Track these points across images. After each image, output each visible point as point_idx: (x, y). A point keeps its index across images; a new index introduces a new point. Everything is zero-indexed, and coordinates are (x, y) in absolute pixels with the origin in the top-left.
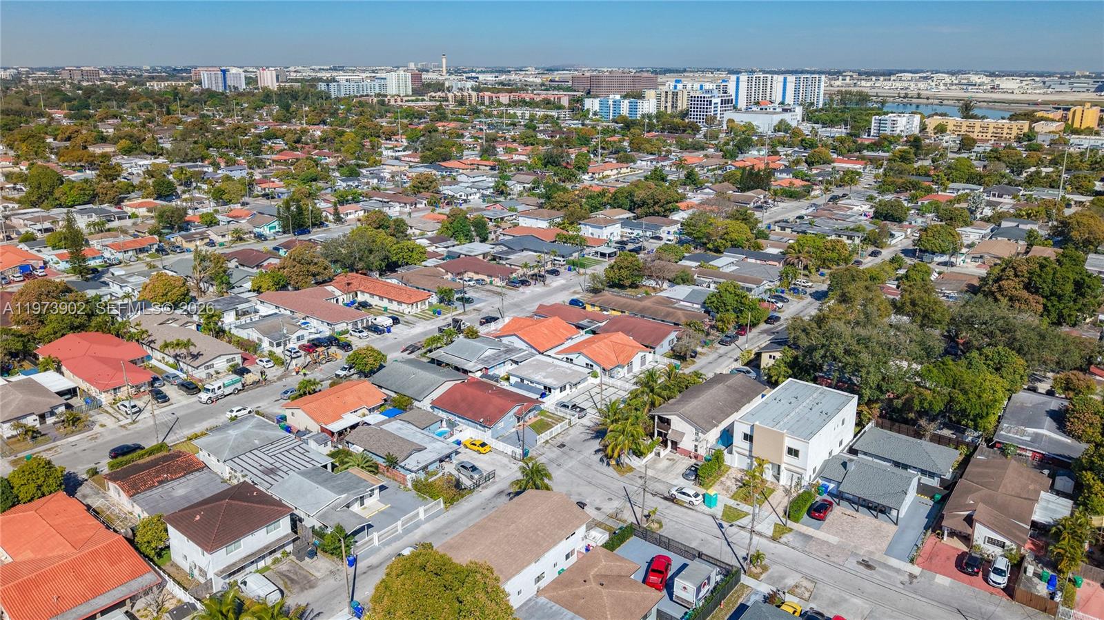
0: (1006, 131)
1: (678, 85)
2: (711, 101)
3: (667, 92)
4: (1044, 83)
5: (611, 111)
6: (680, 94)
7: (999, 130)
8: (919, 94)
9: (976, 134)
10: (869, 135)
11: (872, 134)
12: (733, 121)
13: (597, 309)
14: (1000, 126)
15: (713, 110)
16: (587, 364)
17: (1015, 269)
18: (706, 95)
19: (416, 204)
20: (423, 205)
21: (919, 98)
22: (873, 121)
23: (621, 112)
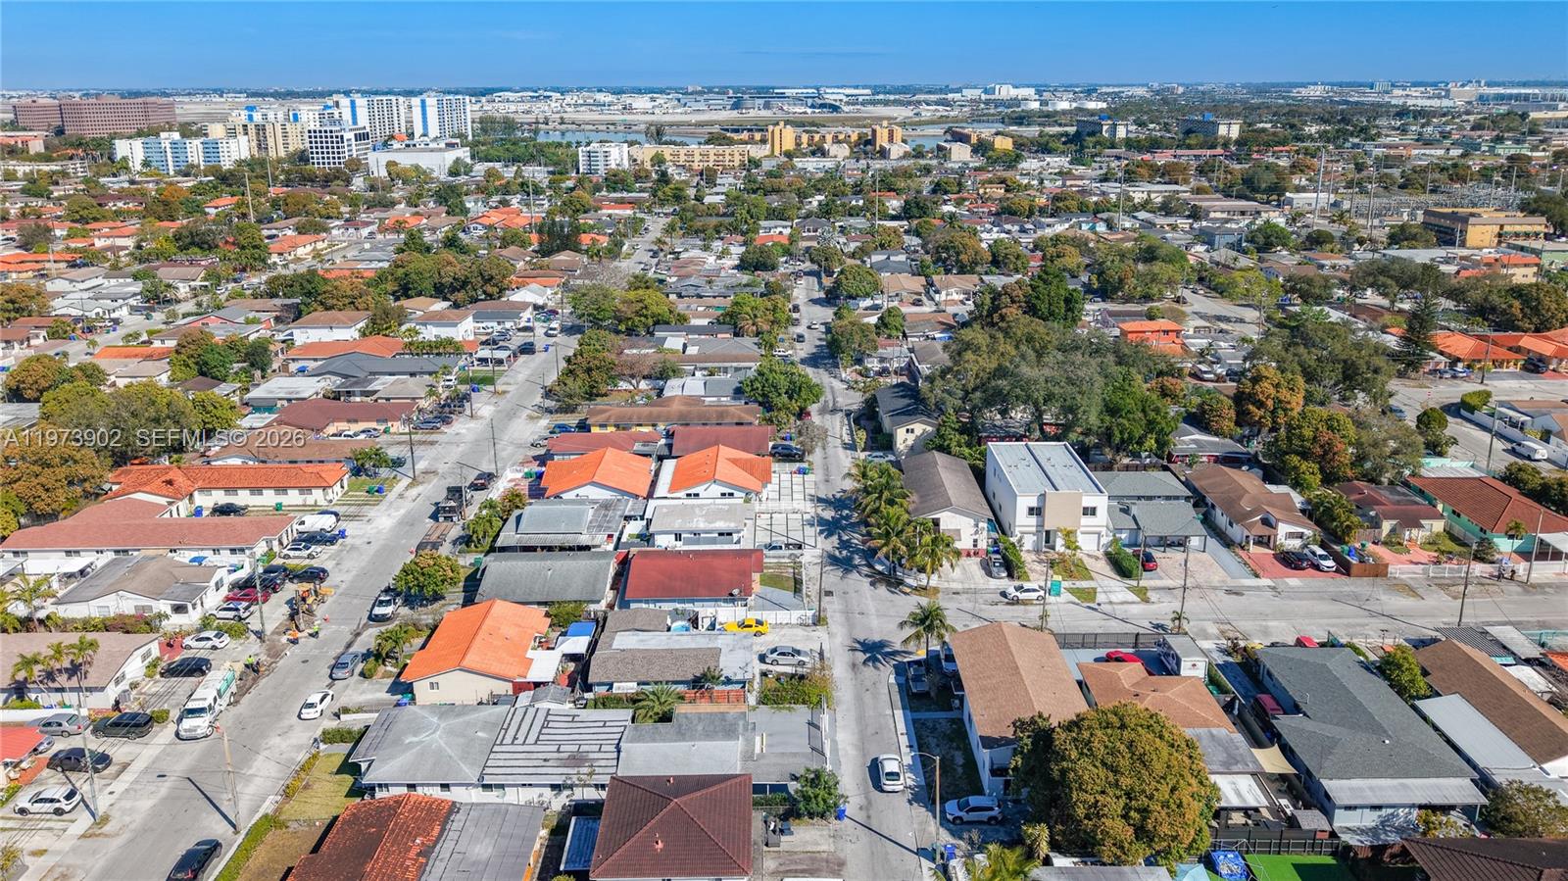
0: (728, 158)
1: (254, 114)
2: (342, 137)
3: (245, 126)
4: (680, 101)
5: (170, 159)
6: (269, 129)
7: (721, 158)
8: (562, 118)
9: (696, 164)
10: (578, 172)
11: (581, 171)
12: (395, 164)
13: (611, 429)
14: (721, 152)
15: (346, 149)
16: (723, 494)
18: (334, 129)
19: (28, 339)
20: (41, 340)
21: (562, 123)
22: (580, 154)
23: (190, 159)
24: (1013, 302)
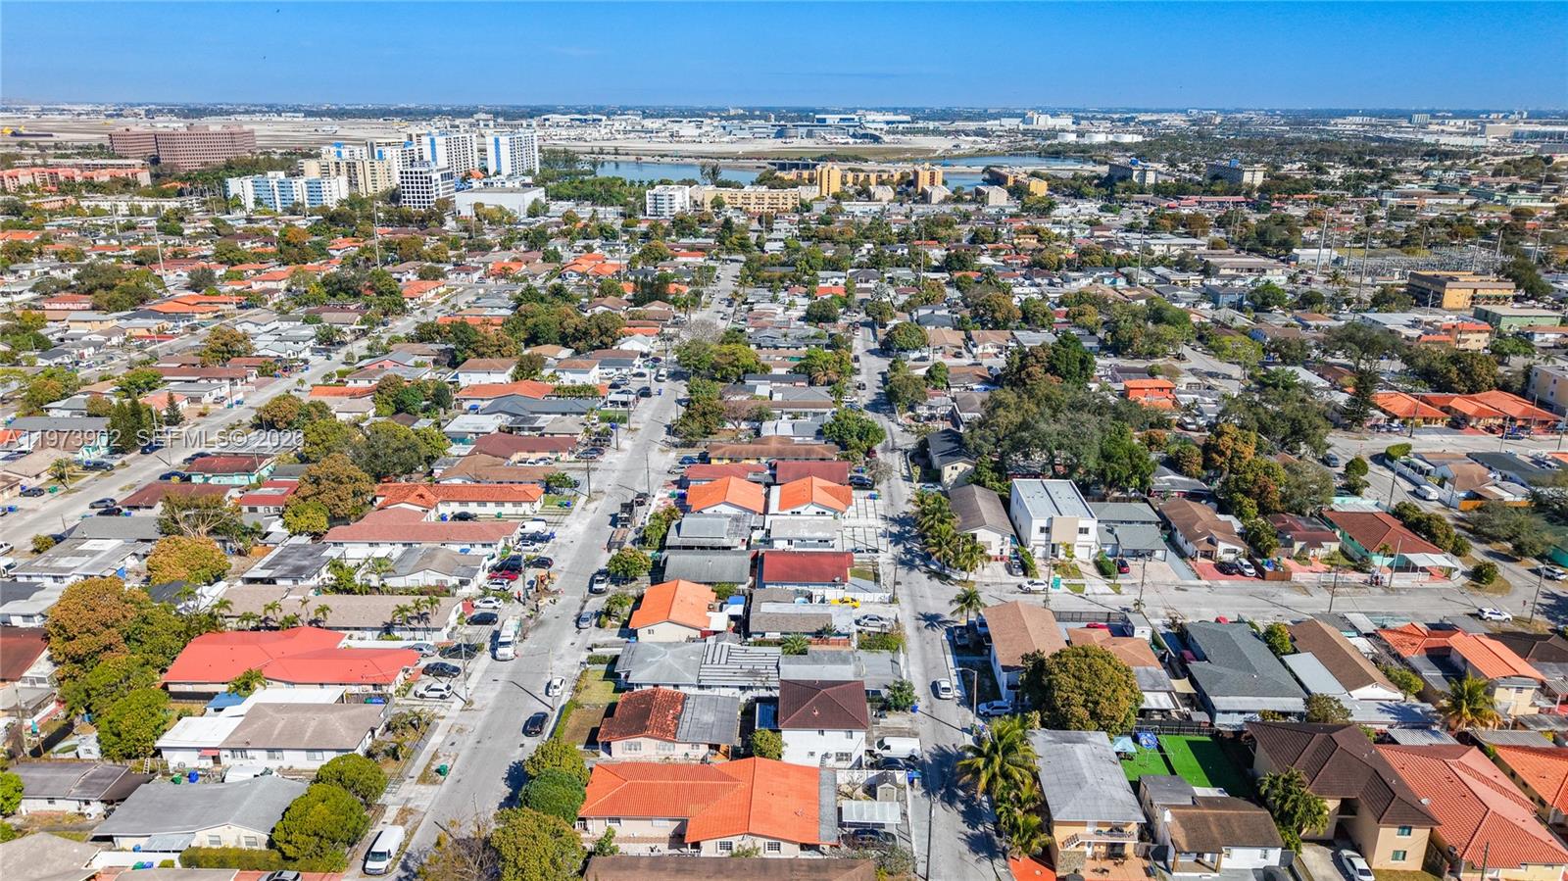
0: (781, 201)
2: (431, 178)
3: (337, 164)
4: (724, 128)
5: (278, 197)
6: (358, 166)
7: (775, 201)
9: (753, 207)
12: (480, 205)
13: (726, 461)
14: (774, 194)
15: (434, 189)
16: (818, 513)
17: (1036, 357)
18: (423, 170)
22: (646, 196)
24: (1038, 362)
